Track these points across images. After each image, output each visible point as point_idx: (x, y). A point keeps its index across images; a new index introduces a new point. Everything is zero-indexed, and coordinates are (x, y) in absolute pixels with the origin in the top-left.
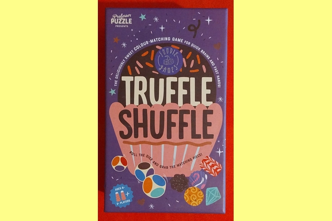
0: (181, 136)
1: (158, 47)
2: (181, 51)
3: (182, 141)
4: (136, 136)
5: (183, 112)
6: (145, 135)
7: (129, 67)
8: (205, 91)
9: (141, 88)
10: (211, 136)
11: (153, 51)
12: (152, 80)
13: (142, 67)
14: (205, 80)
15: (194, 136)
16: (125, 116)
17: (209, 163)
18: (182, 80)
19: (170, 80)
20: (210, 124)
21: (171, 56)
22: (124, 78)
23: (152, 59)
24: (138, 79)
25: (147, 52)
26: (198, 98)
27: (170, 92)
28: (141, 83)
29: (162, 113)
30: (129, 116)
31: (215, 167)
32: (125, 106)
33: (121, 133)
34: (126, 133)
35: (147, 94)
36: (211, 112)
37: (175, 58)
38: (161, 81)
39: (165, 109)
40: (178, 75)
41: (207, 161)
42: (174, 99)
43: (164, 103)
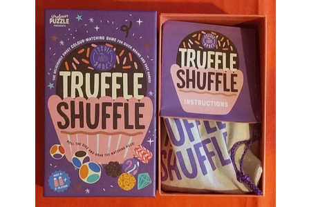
0: (115, 127)
1: (93, 45)
2: (115, 49)
3: (115, 131)
4: (73, 126)
5: (117, 105)
6: (82, 126)
7: (66, 63)
8: (137, 86)
9: (77, 83)
10: (143, 127)
11: (89, 49)
12: (88, 75)
13: (78, 63)
14: (137, 76)
15: (127, 126)
16: (63, 108)
17: (140, 151)
18: (116, 75)
19: (104, 75)
20: (142, 116)
21: (105, 53)
22: (61, 73)
23: (88, 56)
24: (75, 74)
25: (83, 50)
26: (131, 92)
27: (105, 86)
28: (77, 78)
29: (97, 106)
30: (66, 107)
31: (146, 155)
32: (62, 98)
33: (59, 123)
34: (63, 123)
35: (83, 88)
36: (142, 105)
37: (109, 56)
38: (97, 76)
39: (100, 102)
40: (112, 71)
41: (139, 150)
42: (109, 92)
43: (99, 96)
